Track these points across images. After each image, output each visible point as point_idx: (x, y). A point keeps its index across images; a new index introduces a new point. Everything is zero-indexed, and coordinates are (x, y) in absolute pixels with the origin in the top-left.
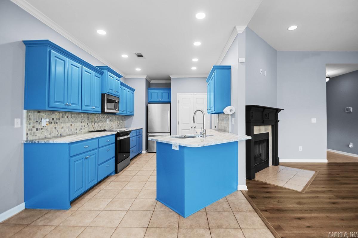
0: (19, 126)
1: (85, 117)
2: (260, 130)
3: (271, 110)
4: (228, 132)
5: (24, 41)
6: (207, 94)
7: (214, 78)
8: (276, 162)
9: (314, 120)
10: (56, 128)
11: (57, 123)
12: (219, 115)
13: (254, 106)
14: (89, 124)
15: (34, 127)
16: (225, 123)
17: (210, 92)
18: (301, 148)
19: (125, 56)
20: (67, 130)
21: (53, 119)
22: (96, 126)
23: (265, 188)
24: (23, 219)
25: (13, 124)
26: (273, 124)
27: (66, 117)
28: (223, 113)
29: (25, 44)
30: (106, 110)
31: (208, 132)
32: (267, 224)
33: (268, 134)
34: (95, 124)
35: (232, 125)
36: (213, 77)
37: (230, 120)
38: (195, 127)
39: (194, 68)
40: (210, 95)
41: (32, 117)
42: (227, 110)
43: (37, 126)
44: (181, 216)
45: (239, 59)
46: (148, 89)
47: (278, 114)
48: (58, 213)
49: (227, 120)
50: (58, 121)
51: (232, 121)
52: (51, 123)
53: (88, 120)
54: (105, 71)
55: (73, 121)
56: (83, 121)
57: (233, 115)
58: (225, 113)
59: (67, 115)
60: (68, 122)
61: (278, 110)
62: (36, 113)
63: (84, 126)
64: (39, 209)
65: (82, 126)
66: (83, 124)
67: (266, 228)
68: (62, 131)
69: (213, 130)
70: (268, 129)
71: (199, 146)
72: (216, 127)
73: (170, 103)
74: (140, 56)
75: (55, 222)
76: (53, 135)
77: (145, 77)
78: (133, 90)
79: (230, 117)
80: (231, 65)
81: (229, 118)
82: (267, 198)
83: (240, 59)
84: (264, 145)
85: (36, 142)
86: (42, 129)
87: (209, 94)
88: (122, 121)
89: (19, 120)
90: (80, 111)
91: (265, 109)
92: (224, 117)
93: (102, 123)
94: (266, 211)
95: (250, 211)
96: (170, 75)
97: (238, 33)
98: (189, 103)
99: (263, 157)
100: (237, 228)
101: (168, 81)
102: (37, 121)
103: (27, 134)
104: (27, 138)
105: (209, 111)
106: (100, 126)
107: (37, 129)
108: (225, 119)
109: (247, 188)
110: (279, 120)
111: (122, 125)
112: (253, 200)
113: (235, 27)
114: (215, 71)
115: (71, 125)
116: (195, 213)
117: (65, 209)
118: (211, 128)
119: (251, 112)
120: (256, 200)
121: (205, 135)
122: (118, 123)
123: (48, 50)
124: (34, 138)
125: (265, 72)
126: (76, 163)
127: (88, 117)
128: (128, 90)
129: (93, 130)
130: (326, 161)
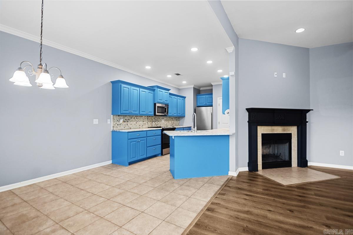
0: (110, 123)
1: (145, 118)
5: (111, 82)
10: (127, 124)
11: (128, 122)
14: (148, 123)
15: (116, 123)
18: (342, 152)
19: (169, 76)
20: (134, 126)
21: (126, 119)
22: (153, 124)
24: (109, 166)
25: (107, 122)
27: (133, 118)
29: (112, 83)
30: (157, 114)
33: (290, 134)
34: (153, 122)
41: (115, 118)
43: (118, 123)
46: (197, 95)
48: (122, 167)
50: (128, 121)
52: (125, 122)
53: (148, 120)
54: (156, 88)
55: (137, 121)
56: (144, 121)
59: (134, 117)
60: (134, 121)
62: (117, 116)
63: (145, 124)
64: (116, 164)
65: (143, 124)
66: (144, 123)
68: (131, 126)
73: (212, 106)
74: (178, 74)
75: (119, 170)
76: (126, 128)
77: (193, 86)
78: (185, 97)
83: (230, 73)
85: (116, 131)
86: (120, 125)
88: (177, 121)
89: (110, 120)
90: (139, 115)
91: (276, 110)
93: (159, 122)
96: (211, 83)
97: (229, 52)
101: (211, 88)
102: (118, 121)
103: (113, 127)
104: (113, 129)
106: (157, 124)
107: (118, 125)
111: (176, 124)
115: (136, 123)
117: (126, 166)
119: (252, 113)
122: (173, 122)
123: (120, 85)
124: (116, 129)
125: (284, 74)
126: (132, 143)
127: (148, 118)
128: (178, 98)
129: (151, 126)
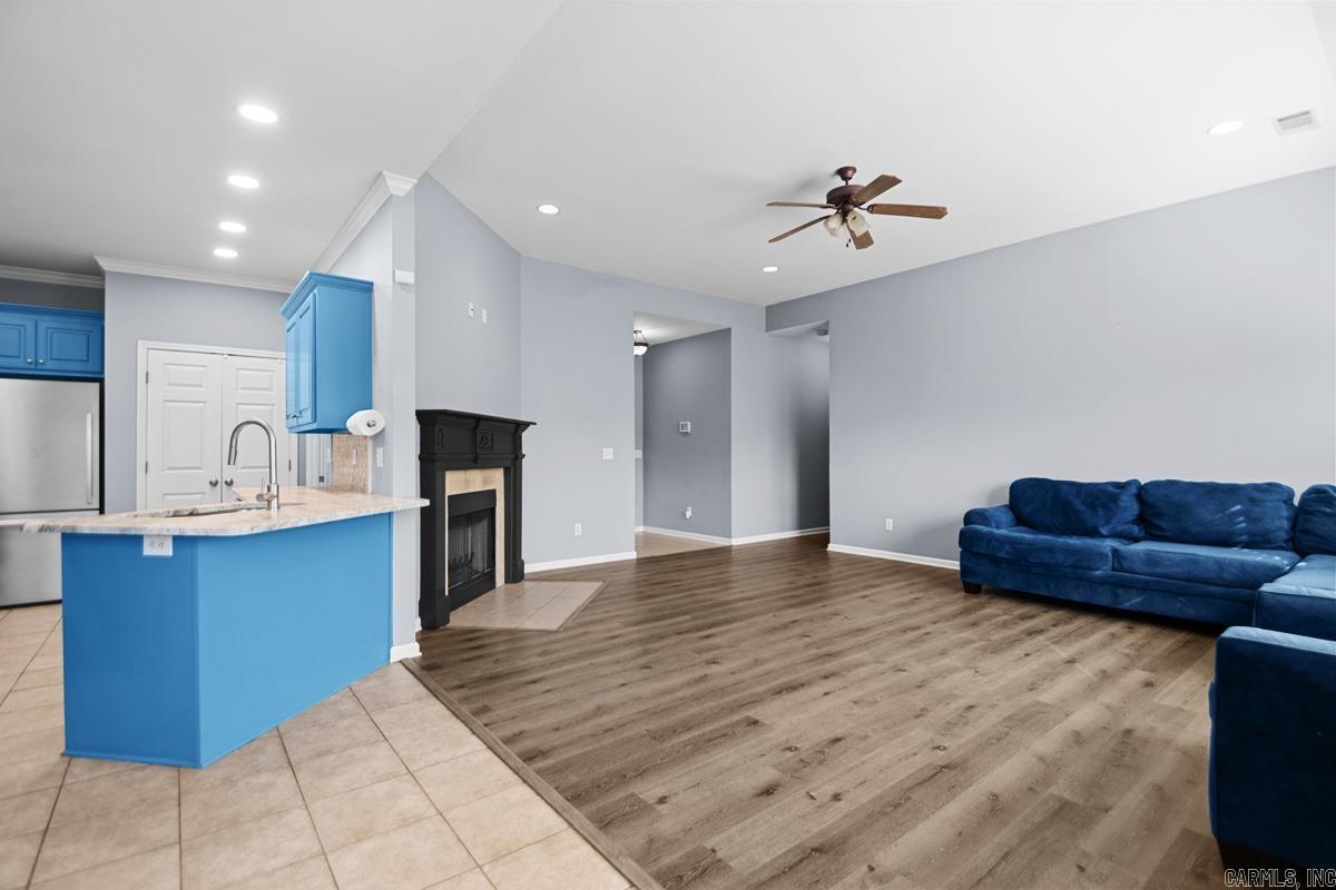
2: (467, 482)
3: (498, 424)
4: (363, 491)
6: (283, 355)
7: (311, 311)
8: (515, 573)
9: (608, 454)
12: (336, 436)
13: (445, 413)
16: (354, 462)
17: (297, 351)
18: (578, 529)
23: (470, 640)
26: (509, 463)
28: (346, 429)
31: (289, 492)
32: (457, 712)
33: (492, 493)
35: (377, 471)
36: (308, 308)
37: (370, 454)
38: (229, 484)
39: (225, 253)
40: (297, 360)
42: (358, 422)
44: (186, 767)
45: (394, 273)
47: (520, 437)
49: (361, 455)
51: (375, 459)
57: (378, 438)
58: (350, 430)
61: (521, 426)
67: (455, 718)
69: (312, 488)
70: (494, 480)
71: (255, 532)
72: (322, 479)
73: (101, 381)
79: (370, 444)
80: (371, 280)
81: (366, 447)
82: (469, 660)
83: (397, 272)
84: (483, 527)
87: (292, 355)
91: (482, 422)
92: (351, 443)
94: (462, 687)
95: (420, 699)
96: (96, 258)
97: (392, 192)
98: (200, 386)
99: (479, 564)
100: (377, 741)
101: (89, 282)
105: (293, 422)
108: (354, 451)
109: (421, 650)
110: (524, 452)
112: (433, 673)
113: (381, 174)
114: (316, 291)
116: (239, 749)
118: (301, 482)
119: (437, 429)
120: (440, 672)
121: (274, 503)
125: (484, 312)
130: (633, 555)
